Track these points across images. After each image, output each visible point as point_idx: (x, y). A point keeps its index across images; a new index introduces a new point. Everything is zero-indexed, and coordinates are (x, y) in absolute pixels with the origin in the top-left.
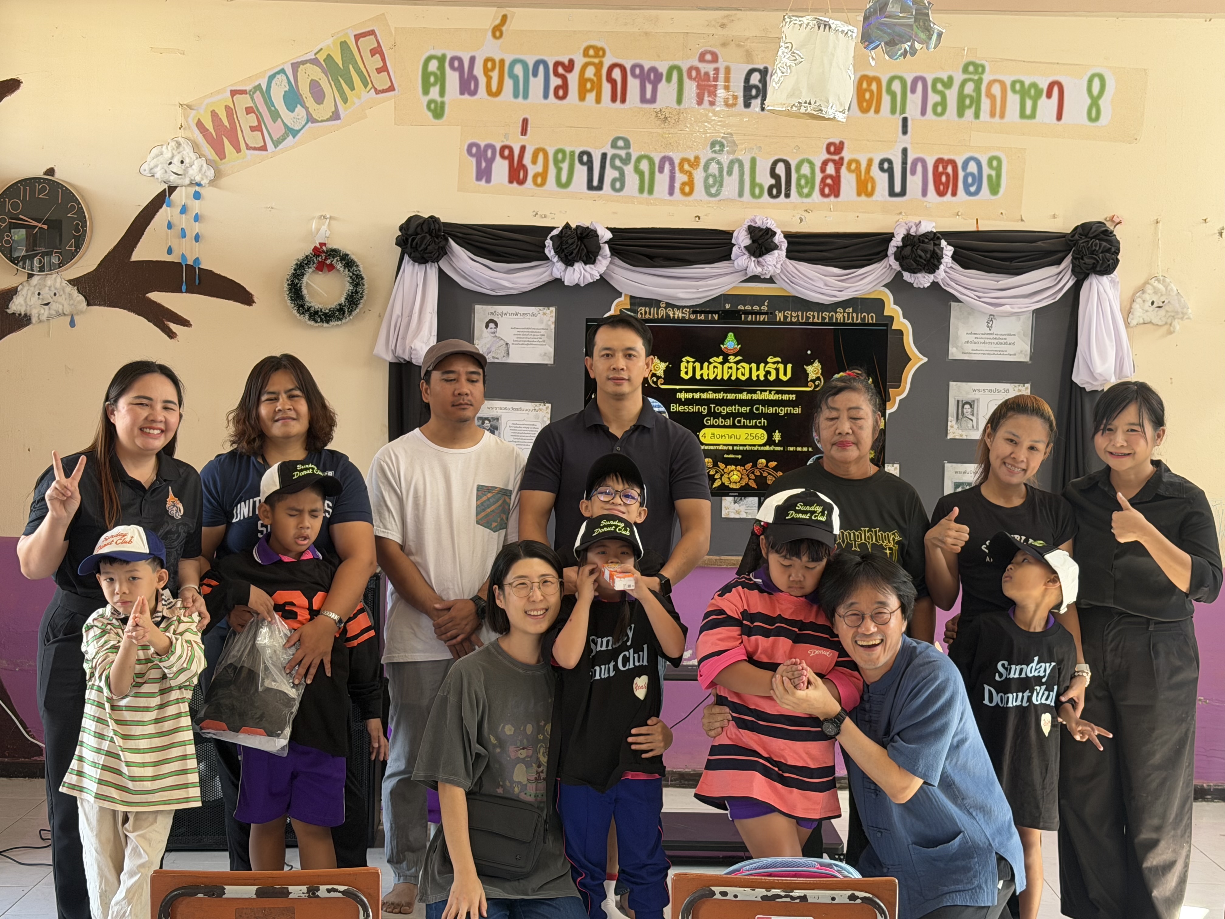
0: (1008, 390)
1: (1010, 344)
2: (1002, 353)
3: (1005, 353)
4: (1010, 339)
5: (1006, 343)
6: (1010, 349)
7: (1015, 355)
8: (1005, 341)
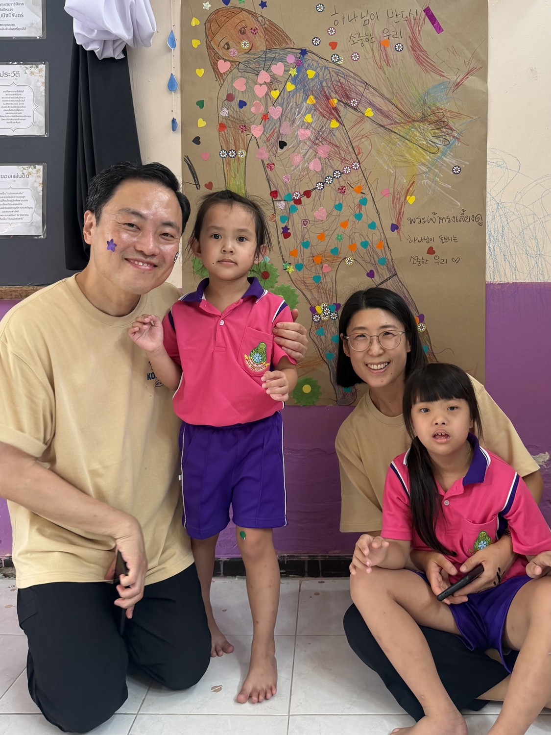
0: (18, 72)
1: (17, 16)
2: (8, 27)
3: (12, 27)
4: (16, 10)
5: (14, 15)
6: (18, 22)
7: (24, 29)
8: (11, 12)
